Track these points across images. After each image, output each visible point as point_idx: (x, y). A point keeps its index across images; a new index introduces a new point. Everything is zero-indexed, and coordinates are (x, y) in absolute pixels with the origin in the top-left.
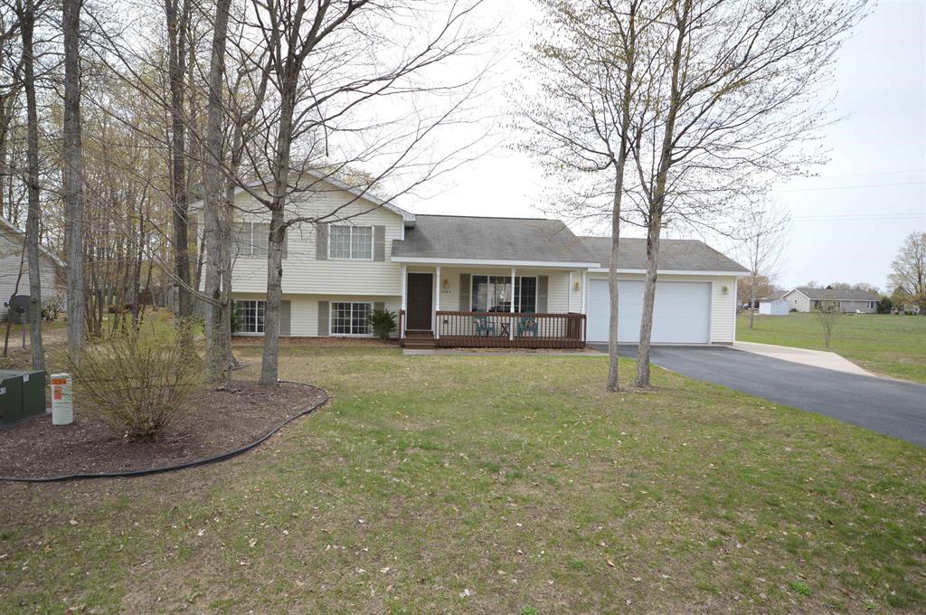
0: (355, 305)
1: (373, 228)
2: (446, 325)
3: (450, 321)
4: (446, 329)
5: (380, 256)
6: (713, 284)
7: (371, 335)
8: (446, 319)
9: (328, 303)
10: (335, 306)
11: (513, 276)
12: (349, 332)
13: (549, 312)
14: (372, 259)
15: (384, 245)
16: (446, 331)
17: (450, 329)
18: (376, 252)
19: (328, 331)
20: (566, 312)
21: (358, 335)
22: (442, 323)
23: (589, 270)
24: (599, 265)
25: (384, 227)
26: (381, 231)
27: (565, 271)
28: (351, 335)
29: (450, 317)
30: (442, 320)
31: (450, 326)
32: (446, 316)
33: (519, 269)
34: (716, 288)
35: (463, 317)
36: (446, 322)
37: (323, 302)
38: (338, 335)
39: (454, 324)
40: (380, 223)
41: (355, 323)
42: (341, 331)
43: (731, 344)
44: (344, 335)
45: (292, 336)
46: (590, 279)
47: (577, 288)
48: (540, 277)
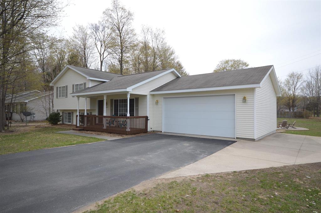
6: (236, 95)
13: (139, 115)
34: (238, 99)
40: (84, 82)
46: (164, 98)
47: (157, 103)
48: (135, 98)
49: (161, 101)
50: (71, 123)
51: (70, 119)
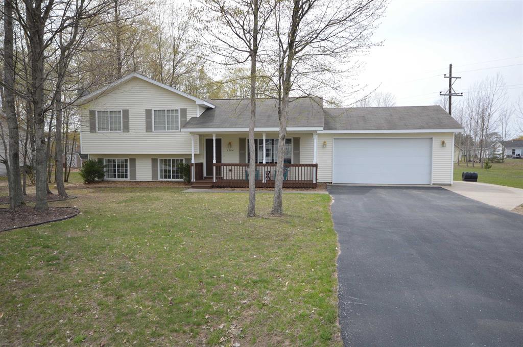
0: (174, 161)
2: (230, 173)
3: (233, 170)
4: (230, 175)
6: (433, 139)
8: (230, 168)
9: (157, 159)
10: (161, 161)
11: (264, 139)
12: (170, 178)
13: (301, 163)
14: (179, 130)
16: (230, 177)
17: (233, 175)
18: (181, 125)
19: (158, 178)
21: (175, 180)
22: (228, 172)
23: (318, 132)
24: (322, 128)
25: (186, 109)
26: (184, 112)
28: (171, 180)
29: (233, 167)
30: (228, 169)
31: (233, 173)
32: (230, 167)
33: (268, 133)
34: (436, 143)
35: (241, 167)
36: (230, 170)
37: (154, 159)
38: (164, 180)
39: (236, 171)
40: (183, 107)
41: (173, 172)
42: (165, 178)
43: (450, 185)
44: (168, 179)
45: (137, 180)
46: (335, 139)
47: (324, 145)
48: (293, 138)
49: (330, 143)
50: (128, 179)
51: (126, 171)
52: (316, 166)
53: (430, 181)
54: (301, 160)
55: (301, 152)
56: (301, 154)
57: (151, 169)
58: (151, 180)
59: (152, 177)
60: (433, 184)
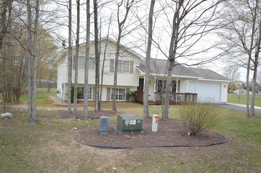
0: (120, 89)
1: (130, 62)
5: (132, 72)
7: (125, 100)
10: (113, 89)
12: (117, 99)
14: (129, 73)
15: (133, 68)
18: (130, 70)
19: (110, 99)
20: (185, 93)
21: (120, 100)
23: (199, 79)
24: (203, 78)
25: (133, 61)
27: (185, 79)
34: (223, 85)
37: (109, 88)
41: (119, 96)
43: (226, 103)
46: (190, 82)
49: (188, 83)
50: (92, 100)
51: (91, 95)
52: (197, 94)
53: (220, 101)
54: (180, 91)
55: (180, 87)
56: (180, 88)
57: (106, 94)
58: (106, 101)
59: (107, 99)
60: (221, 103)
